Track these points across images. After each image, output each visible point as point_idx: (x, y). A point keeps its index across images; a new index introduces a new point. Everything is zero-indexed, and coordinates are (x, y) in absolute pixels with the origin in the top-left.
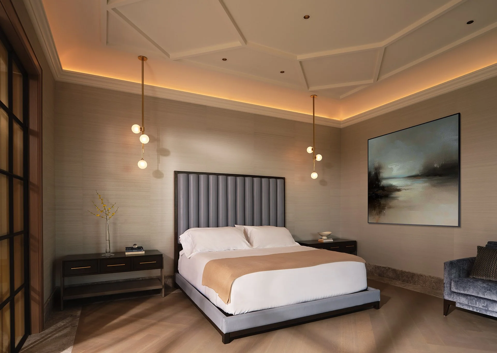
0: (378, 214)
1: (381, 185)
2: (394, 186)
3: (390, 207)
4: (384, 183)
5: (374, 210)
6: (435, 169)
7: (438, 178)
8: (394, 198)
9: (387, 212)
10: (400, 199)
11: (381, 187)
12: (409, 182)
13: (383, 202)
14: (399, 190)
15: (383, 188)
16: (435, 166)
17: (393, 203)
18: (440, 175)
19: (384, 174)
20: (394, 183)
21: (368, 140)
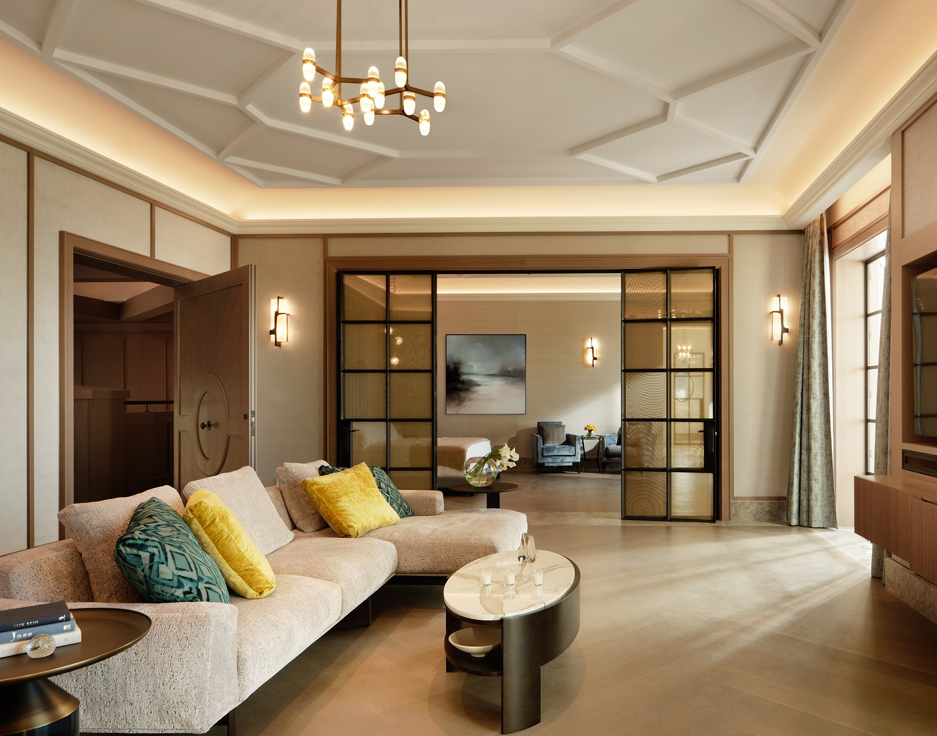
0: (457, 406)
1: (461, 379)
2: (473, 381)
3: (470, 400)
4: (464, 377)
5: (453, 401)
6: (509, 371)
7: (511, 378)
8: (474, 392)
9: (467, 404)
10: (481, 393)
11: (461, 381)
12: (488, 379)
13: (463, 394)
14: (479, 385)
15: (463, 382)
16: (510, 369)
17: (472, 396)
18: (513, 377)
19: (464, 369)
20: (475, 378)
21: (446, 335)
